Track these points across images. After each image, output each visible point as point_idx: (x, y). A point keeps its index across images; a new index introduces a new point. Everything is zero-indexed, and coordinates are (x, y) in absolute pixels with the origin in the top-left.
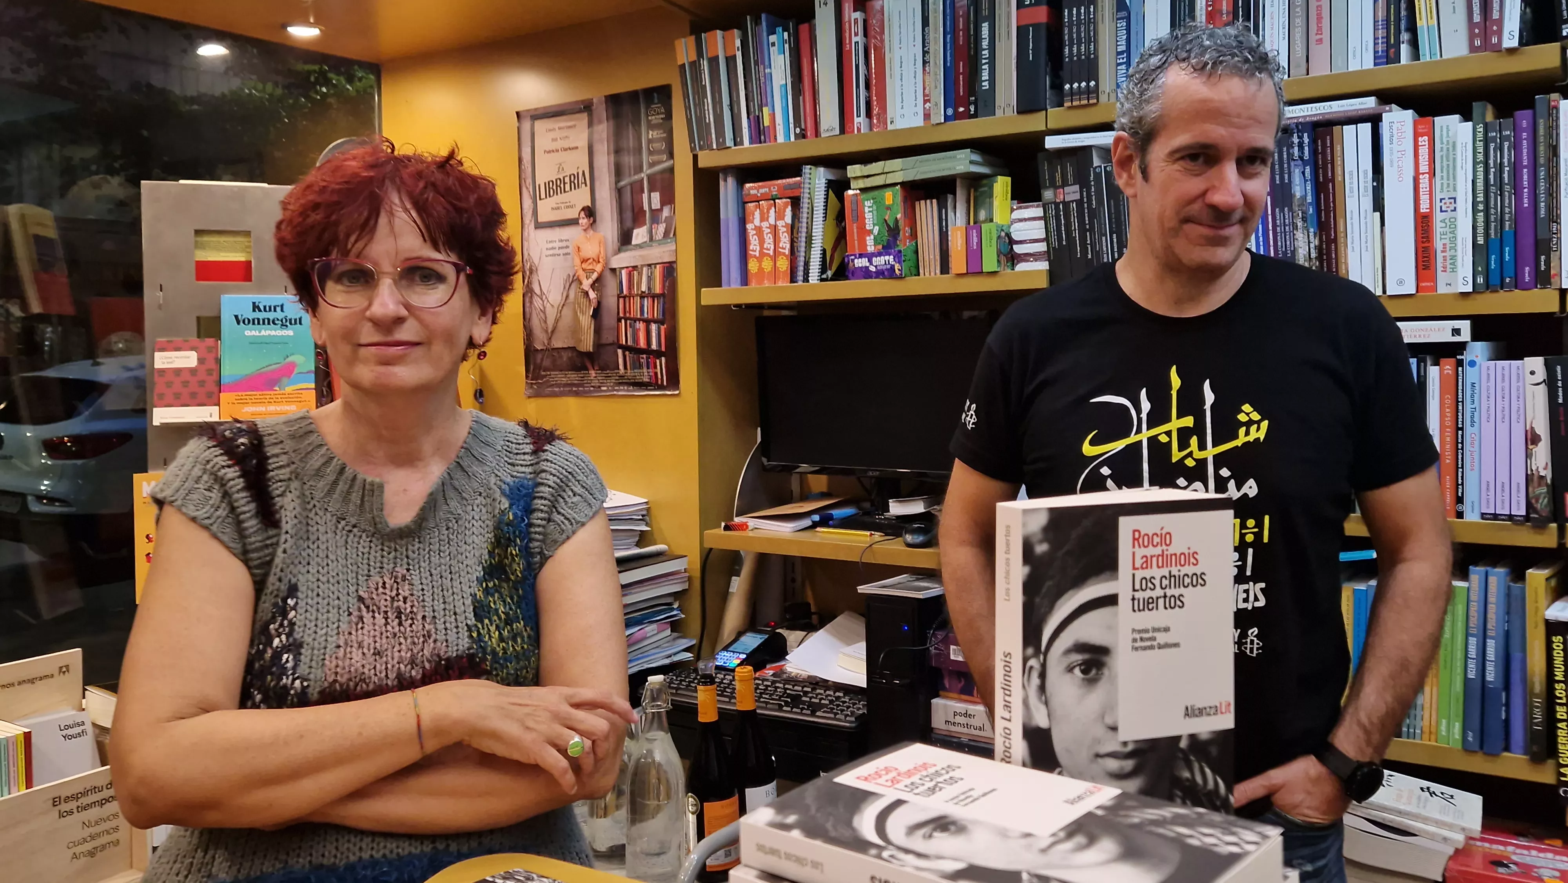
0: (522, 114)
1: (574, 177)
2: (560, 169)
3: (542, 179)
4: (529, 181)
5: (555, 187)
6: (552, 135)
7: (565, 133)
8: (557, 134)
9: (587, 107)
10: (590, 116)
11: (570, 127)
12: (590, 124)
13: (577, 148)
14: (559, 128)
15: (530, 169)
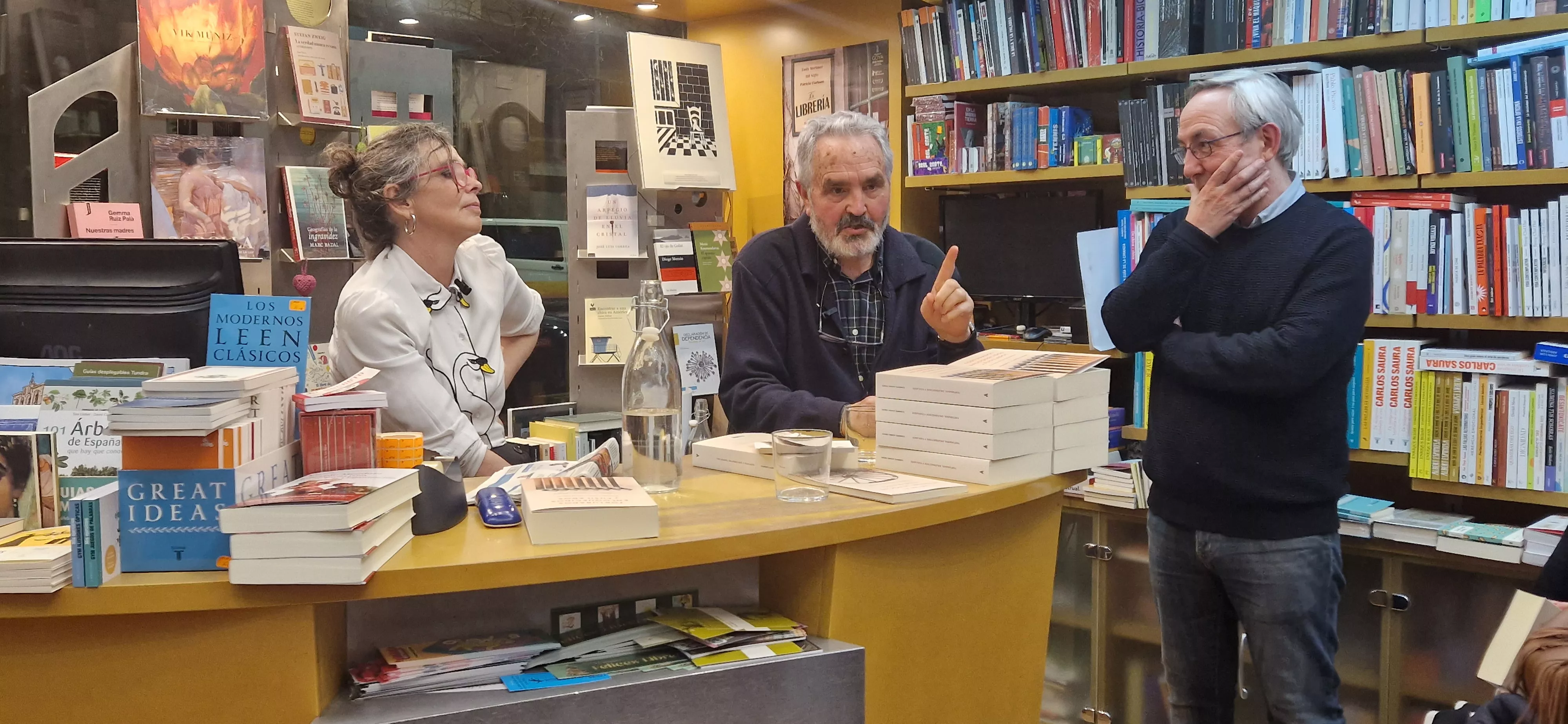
0: (785, 58)
1: (820, 102)
2: (811, 96)
3: (798, 103)
4: (790, 104)
5: (807, 109)
6: (807, 73)
7: (814, 72)
8: (810, 72)
9: (831, 55)
10: (833, 61)
11: (819, 68)
12: (833, 65)
13: (823, 82)
14: (811, 68)
15: (790, 96)
